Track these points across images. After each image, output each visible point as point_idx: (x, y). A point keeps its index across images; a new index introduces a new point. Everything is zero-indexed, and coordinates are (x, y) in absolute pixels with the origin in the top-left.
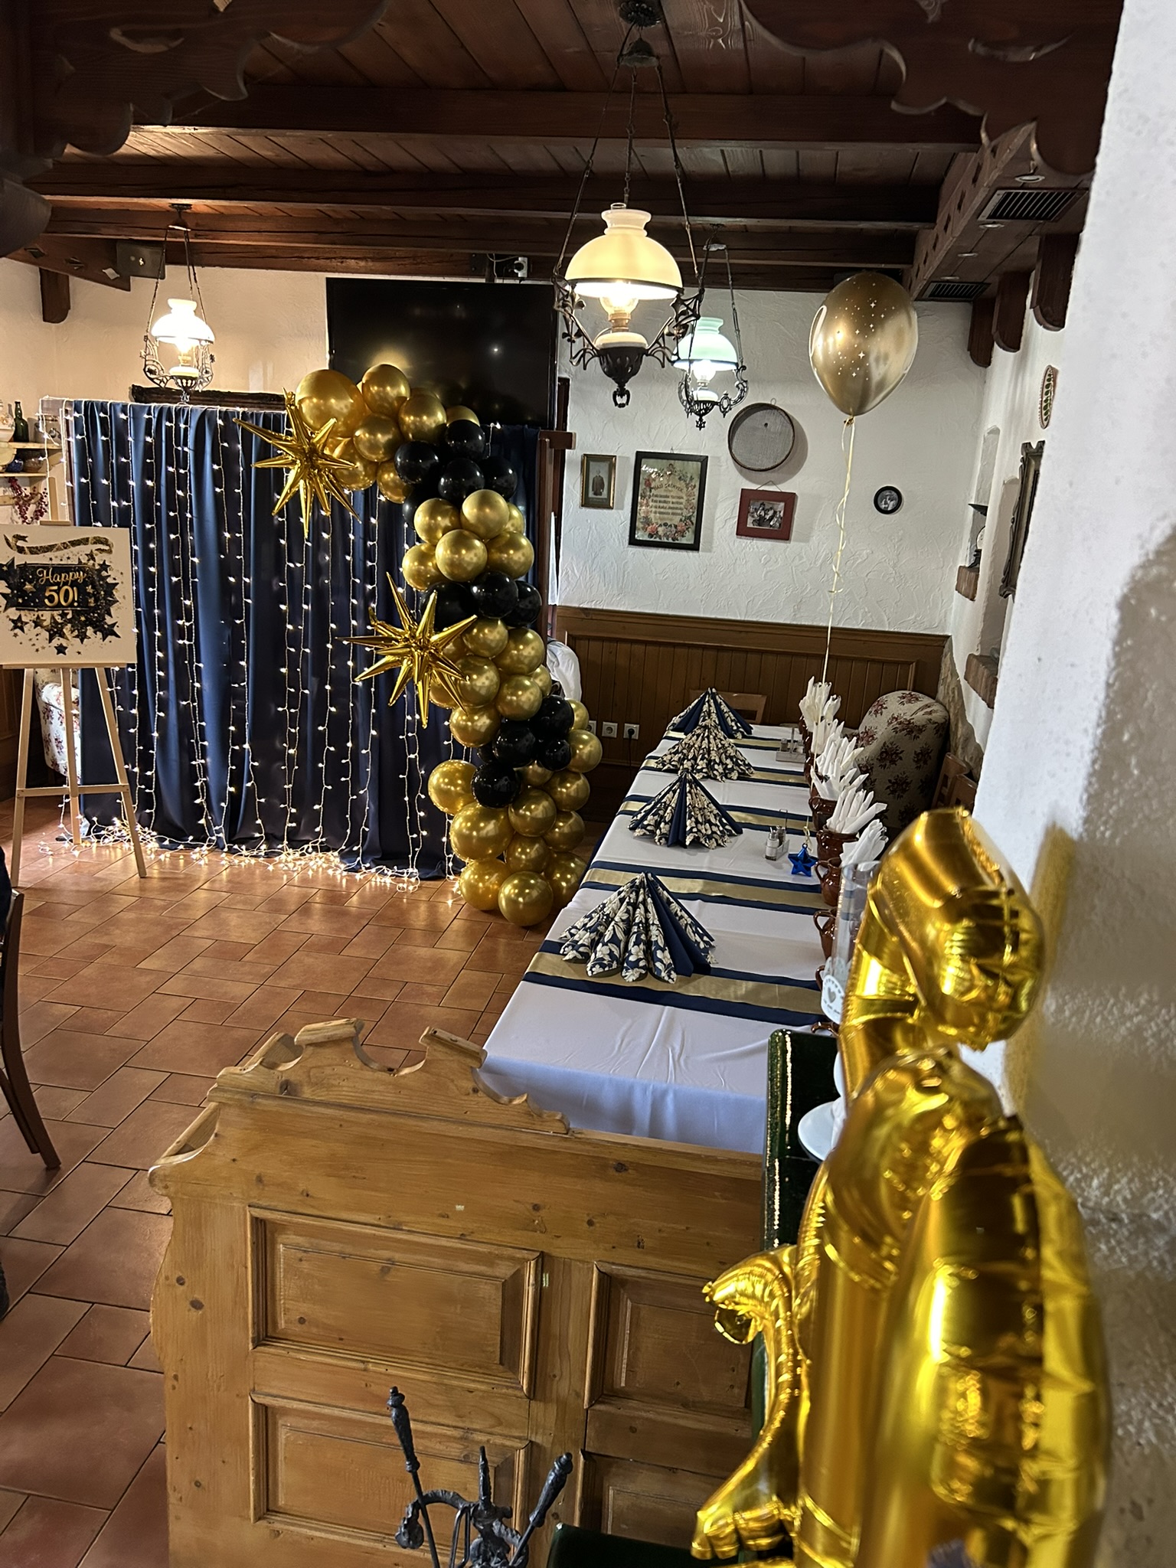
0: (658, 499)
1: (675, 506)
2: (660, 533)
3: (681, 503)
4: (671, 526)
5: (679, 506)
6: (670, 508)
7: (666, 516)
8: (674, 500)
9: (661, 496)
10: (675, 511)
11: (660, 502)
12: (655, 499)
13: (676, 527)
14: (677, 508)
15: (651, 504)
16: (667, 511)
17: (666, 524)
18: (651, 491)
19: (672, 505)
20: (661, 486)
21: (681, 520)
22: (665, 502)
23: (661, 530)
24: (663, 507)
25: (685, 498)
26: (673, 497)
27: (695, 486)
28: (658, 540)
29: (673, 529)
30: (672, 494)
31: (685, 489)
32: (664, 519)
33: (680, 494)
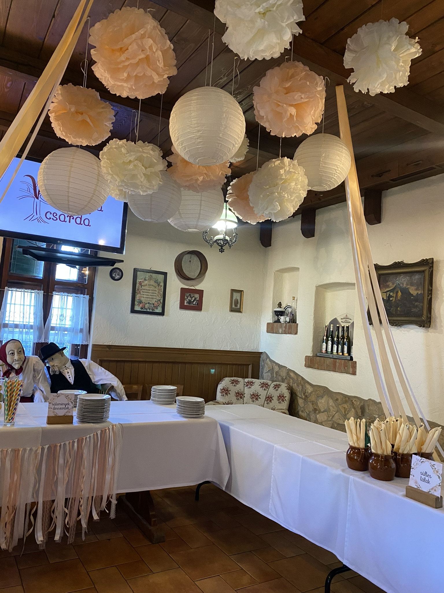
0: (145, 291)
1: (153, 294)
2: (146, 307)
3: (156, 293)
4: (151, 304)
5: (155, 295)
6: (150, 295)
7: (149, 299)
8: (152, 292)
9: (146, 290)
10: (153, 297)
11: (146, 292)
12: (144, 291)
13: (153, 304)
14: (154, 296)
15: (142, 293)
16: (149, 297)
17: (149, 303)
18: (141, 287)
19: (151, 294)
20: (146, 285)
21: (156, 301)
22: (148, 292)
23: (147, 306)
24: (147, 295)
25: (157, 291)
26: (152, 290)
27: (162, 286)
28: (145, 310)
29: (152, 305)
30: (152, 289)
31: (157, 287)
32: (148, 300)
33: (155, 289)
